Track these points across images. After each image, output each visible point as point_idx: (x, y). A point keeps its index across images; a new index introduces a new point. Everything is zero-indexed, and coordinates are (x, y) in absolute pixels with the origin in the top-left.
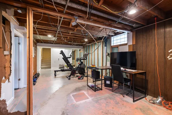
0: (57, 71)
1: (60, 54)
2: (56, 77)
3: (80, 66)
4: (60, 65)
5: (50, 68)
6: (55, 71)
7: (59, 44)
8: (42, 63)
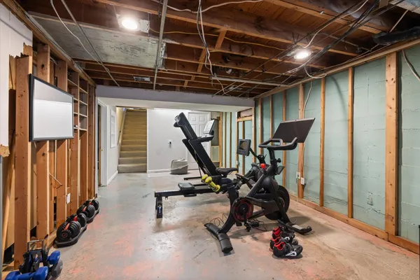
0: (167, 194)
1: (176, 125)
2: (164, 220)
3: (267, 179)
4: (174, 163)
5: (145, 172)
6: (159, 196)
7: (173, 89)
8: (121, 156)
